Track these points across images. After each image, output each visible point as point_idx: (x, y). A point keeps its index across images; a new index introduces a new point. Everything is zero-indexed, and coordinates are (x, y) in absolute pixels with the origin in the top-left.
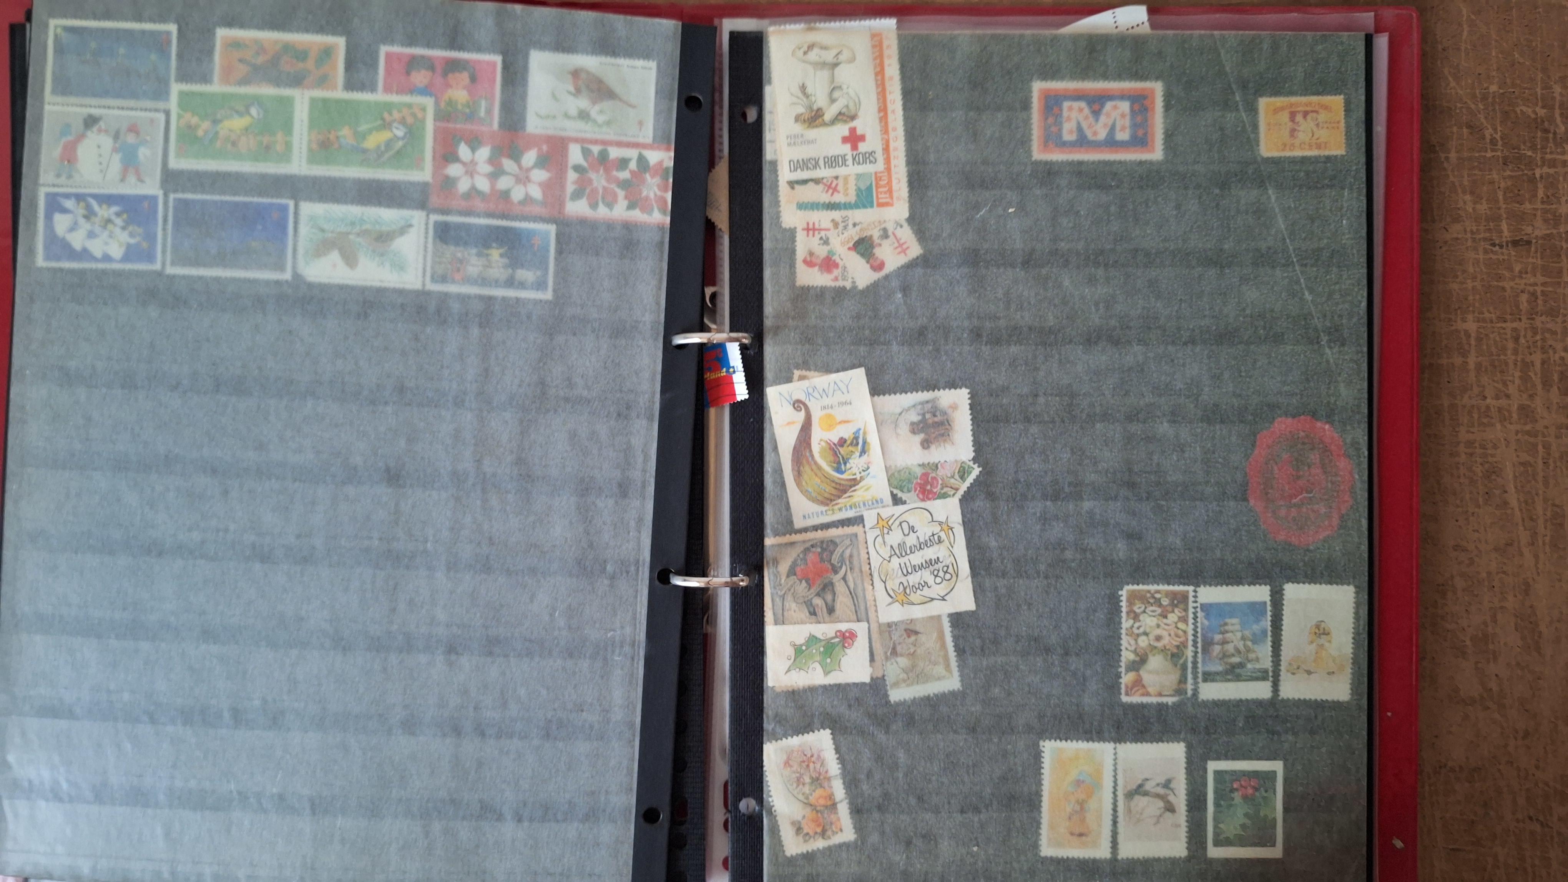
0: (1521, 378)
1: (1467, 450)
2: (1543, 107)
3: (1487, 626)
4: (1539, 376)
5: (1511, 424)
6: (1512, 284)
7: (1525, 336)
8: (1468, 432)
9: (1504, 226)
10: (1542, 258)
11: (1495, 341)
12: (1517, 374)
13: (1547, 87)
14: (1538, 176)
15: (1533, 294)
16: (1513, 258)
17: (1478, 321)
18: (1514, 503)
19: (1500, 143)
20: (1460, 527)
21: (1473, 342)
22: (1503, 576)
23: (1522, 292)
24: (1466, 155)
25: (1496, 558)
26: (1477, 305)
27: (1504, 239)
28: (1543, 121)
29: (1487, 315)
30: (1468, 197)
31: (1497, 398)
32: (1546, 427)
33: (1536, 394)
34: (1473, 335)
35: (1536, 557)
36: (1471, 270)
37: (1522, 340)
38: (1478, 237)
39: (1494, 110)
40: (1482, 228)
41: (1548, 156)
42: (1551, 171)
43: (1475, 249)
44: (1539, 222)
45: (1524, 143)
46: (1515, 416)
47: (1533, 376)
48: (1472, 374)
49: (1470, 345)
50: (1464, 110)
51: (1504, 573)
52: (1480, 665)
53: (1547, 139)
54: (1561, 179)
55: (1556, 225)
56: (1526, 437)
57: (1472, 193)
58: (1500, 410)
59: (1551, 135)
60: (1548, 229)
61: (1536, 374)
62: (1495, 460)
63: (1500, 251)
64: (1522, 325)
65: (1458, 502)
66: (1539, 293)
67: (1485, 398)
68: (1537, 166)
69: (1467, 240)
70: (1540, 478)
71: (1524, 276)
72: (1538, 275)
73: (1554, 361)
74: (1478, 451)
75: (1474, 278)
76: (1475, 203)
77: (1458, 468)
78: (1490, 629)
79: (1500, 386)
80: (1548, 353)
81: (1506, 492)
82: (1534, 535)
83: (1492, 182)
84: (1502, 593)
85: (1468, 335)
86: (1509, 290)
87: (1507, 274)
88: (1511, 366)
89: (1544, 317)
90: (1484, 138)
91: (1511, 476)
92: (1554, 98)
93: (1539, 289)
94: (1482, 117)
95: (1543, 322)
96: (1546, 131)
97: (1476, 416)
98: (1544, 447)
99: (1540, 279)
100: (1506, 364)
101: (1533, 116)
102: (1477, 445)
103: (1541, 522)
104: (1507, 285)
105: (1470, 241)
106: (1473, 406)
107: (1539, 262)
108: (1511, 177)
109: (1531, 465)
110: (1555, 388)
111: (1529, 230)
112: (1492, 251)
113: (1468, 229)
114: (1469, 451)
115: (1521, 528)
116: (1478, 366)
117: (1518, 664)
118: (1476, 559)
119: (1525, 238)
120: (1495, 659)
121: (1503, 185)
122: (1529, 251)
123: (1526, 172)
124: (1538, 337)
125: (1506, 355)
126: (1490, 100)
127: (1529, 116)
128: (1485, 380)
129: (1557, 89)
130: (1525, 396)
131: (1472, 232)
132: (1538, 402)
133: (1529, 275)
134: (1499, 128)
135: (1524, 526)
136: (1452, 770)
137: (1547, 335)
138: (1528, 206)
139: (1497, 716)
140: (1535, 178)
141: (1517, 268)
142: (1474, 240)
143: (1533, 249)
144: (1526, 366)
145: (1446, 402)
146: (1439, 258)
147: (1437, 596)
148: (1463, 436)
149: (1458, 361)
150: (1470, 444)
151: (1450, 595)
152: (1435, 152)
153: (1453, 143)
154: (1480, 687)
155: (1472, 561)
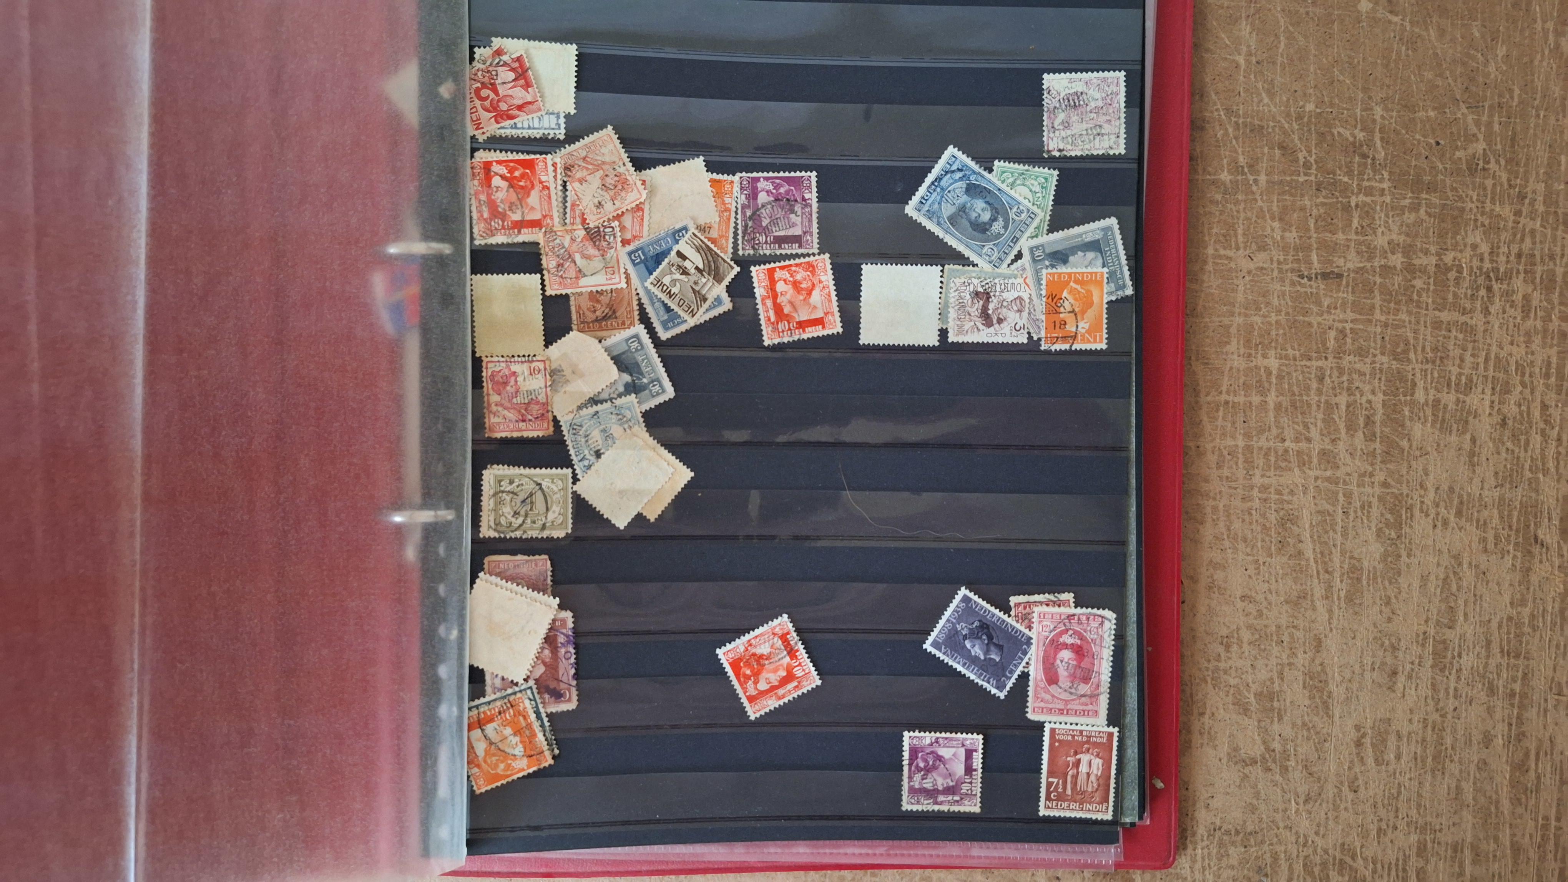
0: (1324, 420)
1: (1260, 495)
2: (1362, 130)
3: (1273, 683)
4: (1343, 419)
5: (1310, 469)
6: (1320, 319)
7: (1330, 376)
8: (1262, 476)
9: (1314, 258)
10: (1353, 293)
11: (1298, 380)
12: (1320, 416)
13: (1367, 109)
14: (1353, 204)
15: (1342, 331)
16: (1322, 292)
17: (1281, 358)
18: (1309, 554)
19: (1314, 167)
20: (1250, 577)
21: (1274, 380)
22: (1293, 630)
23: (1330, 328)
24: (1276, 178)
25: (1287, 612)
26: (1280, 340)
27: (1314, 271)
28: (1361, 146)
29: (1290, 352)
30: (1276, 224)
31: (1297, 440)
32: (1349, 475)
33: (1339, 439)
34: (1274, 372)
35: (1330, 611)
36: (1276, 302)
37: (1328, 380)
38: (1285, 267)
39: (1309, 130)
40: (1290, 258)
41: (1366, 184)
42: (1368, 199)
43: (1282, 280)
44: (1352, 255)
45: (1340, 168)
46: (1315, 460)
47: (1337, 419)
48: (1271, 414)
49: (1270, 383)
50: (1277, 129)
51: (1294, 627)
52: (1262, 724)
53: (1365, 164)
54: (1378, 208)
55: (1370, 259)
56: (1326, 484)
57: (1281, 219)
58: (1299, 453)
59: (1369, 161)
60: (1361, 262)
61: (1340, 418)
62: (1291, 507)
63: (1309, 283)
64: (1327, 364)
65: (1249, 550)
66: (1348, 331)
67: (1284, 440)
68: (1353, 193)
69: (1272, 270)
70: (1339, 529)
71: (1333, 312)
72: (1348, 311)
73: (1361, 404)
74: (1274, 497)
75: (1279, 312)
76: (1284, 230)
77: (1250, 514)
78: (1276, 685)
79: (1300, 428)
80: (1355, 395)
81: (1301, 541)
82: (1329, 587)
83: (1303, 209)
84: (1291, 649)
85: (1269, 373)
86: (1316, 325)
87: (1315, 309)
88: (1314, 407)
89: (1352, 357)
90: (1297, 160)
91: (1307, 526)
92: (1374, 121)
93: (1348, 326)
94: (1296, 137)
95: (1350, 362)
96: (1364, 156)
97: (1273, 459)
98: (1344, 496)
99: (1350, 315)
100: (1309, 405)
101: (1351, 139)
102: (1272, 490)
103: (1337, 575)
104: (1314, 320)
105: (1275, 273)
106: (1269, 449)
107: (1351, 298)
108: (1323, 204)
109: (1329, 515)
110: (1360, 434)
111: (1341, 262)
112: (1300, 284)
113: (1275, 259)
114: (1264, 496)
115: (1316, 581)
116: (1278, 407)
117: (1304, 724)
118: (1265, 611)
119: (1336, 270)
120: (1280, 719)
121: (1315, 212)
122: (1339, 285)
123: (1340, 199)
124: (1345, 378)
125: (1308, 395)
126: (1306, 120)
127: (1347, 139)
128: (1284, 420)
129: (1378, 111)
130: (1327, 440)
131: (1279, 263)
132: (1341, 446)
133: (1338, 311)
134: (1314, 151)
135: (1318, 578)
136: (1227, 832)
137: (1355, 376)
138: (1341, 236)
139: (1278, 777)
140: (1350, 206)
141: (1326, 302)
142: (1280, 271)
143: (1344, 282)
144: (1330, 408)
145: (1241, 442)
146: (1241, 288)
147: (1221, 649)
148: (1258, 480)
149: (1256, 399)
150: (1264, 488)
151: (1235, 648)
152: (1243, 173)
153: (1263, 165)
154: (1262, 748)
155: (1260, 614)
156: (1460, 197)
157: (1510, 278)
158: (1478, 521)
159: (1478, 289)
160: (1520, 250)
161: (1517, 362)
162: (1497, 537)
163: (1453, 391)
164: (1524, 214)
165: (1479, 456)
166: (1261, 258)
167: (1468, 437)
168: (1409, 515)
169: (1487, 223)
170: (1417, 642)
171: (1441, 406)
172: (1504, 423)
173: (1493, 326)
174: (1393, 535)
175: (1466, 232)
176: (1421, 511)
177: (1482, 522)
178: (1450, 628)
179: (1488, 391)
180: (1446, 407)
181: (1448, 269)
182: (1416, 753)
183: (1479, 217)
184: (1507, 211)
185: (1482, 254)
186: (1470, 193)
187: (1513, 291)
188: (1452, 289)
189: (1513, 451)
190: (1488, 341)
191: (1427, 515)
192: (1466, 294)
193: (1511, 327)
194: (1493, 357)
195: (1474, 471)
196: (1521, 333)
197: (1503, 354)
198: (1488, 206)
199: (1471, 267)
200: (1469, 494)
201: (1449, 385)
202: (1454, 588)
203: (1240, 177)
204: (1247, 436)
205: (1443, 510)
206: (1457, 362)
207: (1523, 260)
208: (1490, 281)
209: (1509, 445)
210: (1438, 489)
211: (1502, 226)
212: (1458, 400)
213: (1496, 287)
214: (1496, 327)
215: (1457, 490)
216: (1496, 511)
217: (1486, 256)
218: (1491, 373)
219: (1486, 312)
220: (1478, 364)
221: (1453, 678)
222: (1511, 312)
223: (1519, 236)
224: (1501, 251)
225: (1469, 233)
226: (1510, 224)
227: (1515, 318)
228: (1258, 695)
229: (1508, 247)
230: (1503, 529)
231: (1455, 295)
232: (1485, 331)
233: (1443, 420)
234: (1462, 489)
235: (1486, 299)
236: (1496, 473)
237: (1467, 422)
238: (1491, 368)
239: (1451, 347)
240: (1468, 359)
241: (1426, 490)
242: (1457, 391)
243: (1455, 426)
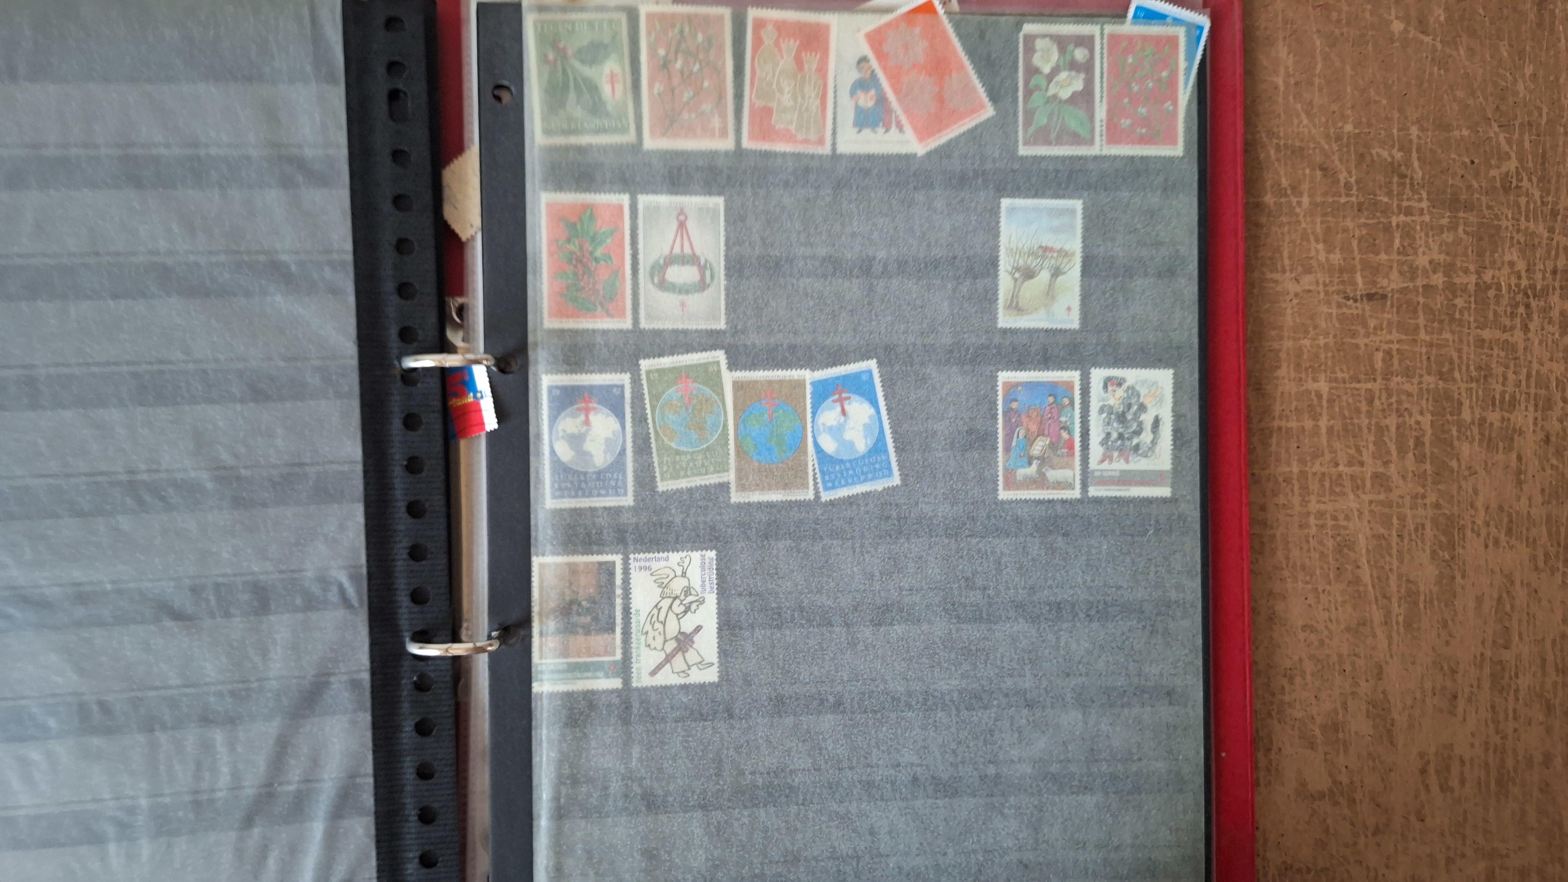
0: (1375, 443)
1: (1317, 522)
2: (1400, 150)
3: (1337, 714)
4: (1394, 441)
5: (1364, 493)
6: (1366, 341)
7: (1380, 398)
8: (1318, 502)
9: (1359, 279)
10: (1398, 312)
11: (1348, 404)
12: (1372, 438)
13: (1403, 128)
14: (1394, 224)
15: (1389, 353)
16: (1368, 314)
17: (1330, 382)
18: (1367, 579)
19: (1355, 188)
20: (1310, 605)
21: (1325, 403)
22: (1354, 658)
23: (1377, 350)
24: (1319, 199)
25: (1348, 640)
26: (1330, 363)
27: (1359, 293)
28: (1400, 165)
29: (1340, 375)
30: (1320, 246)
31: (1350, 464)
32: (1402, 497)
33: (1391, 462)
34: (1325, 396)
35: (1390, 638)
36: (1323, 325)
37: (1377, 402)
38: (1331, 289)
39: (1348, 152)
40: (1336, 280)
41: (1405, 204)
42: (1409, 219)
43: (1329, 303)
44: (1394, 275)
45: (1380, 188)
46: (1368, 484)
47: (1388, 441)
48: (1324, 440)
49: (1322, 407)
50: (1317, 151)
51: (1355, 655)
52: (1329, 757)
53: (1404, 184)
54: (1418, 227)
55: (1413, 279)
56: (1379, 508)
57: (1325, 242)
58: (1353, 477)
59: (1408, 181)
60: (1404, 282)
61: (1391, 440)
62: (1347, 532)
63: (1354, 305)
64: (1376, 386)
65: (1308, 578)
66: (1395, 353)
67: (1337, 465)
68: (1393, 213)
69: (1319, 292)
70: (1394, 552)
71: (1379, 332)
72: (1394, 331)
73: (1410, 425)
74: (1330, 523)
75: (1327, 334)
76: (1329, 252)
77: (1308, 542)
78: (1341, 715)
79: (1352, 451)
80: (1404, 416)
81: (1358, 567)
82: (1388, 614)
83: (1345, 230)
84: (1353, 678)
85: (1319, 396)
86: (1363, 348)
87: (1362, 331)
88: (1365, 431)
89: (1399, 378)
90: (1338, 181)
91: (1364, 551)
92: (1411, 141)
93: (1395, 346)
94: (1336, 158)
95: (1398, 383)
96: (1403, 176)
97: (1327, 484)
98: (1398, 519)
99: (1395, 336)
100: (1360, 428)
101: (1389, 160)
102: (1328, 516)
103: (1395, 600)
104: (1361, 341)
105: (1322, 295)
106: (1324, 474)
107: (1395, 318)
108: (1366, 225)
109: (1384, 538)
110: (1411, 455)
111: (1385, 283)
112: (1346, 305)
113: (1321, 281)
114: (1321, 522)
115: (1375, 607)
116: (1330, 430)
117: (1369, 754)
118: (1327, 641)
119: (1380, 291)
120: (1346, 751)
121: (1357, 233)
122: (1384, 305)
123: (1382, 220)
124: (1394, 399)
125: (1359, 418)
126: (1345, 140)
127: (1386, 159)
128: (1337, 445)
129: (1414, 131)
130: (1379, 462)
131: (1325, 285)
132: (1393, 469)
133: (1385, 332)
134: (1354, 172)
135: (1377, 604)
136: (1299, 871)
137: (1403, 397)
138: (1383, 257)
139: (1346, 811)
140: (1391, 226)
141: (1372, 323)
142: (1327, 293)
143: (1389, 303)
144: (1381, 430)
145: (1295, 469)
146: (1289, 311)
147: (1285, 682)
148: (1314, 506)
149: (1308, 424)
150: (1321, 514)
151: (1298, 680)
152: (1286, 195)
153: (1305, 187)
154: (1330, 780)
155: (1322, 642)
156: (1496, 216)
157: (1547, 295)
158: (1527, 539)
159: (1516, 305)
160: (1556, 266)
161: (1557, 378)
162: (1547, 555)
163: (1498, 409)
164: (1557, 231)
165: (1525, 474)
166: (1307, 281)
167: (1514, 456)
168: (1461, 536)
169: (1522, 241)
170: (1475, 665)
171: (1487, 425)
172: (1547, 440)
173: (1533, 343)
174: (1447, 557)
175: (1503, 250)
176: (1473, 530)
177: (1531, 540)
178: (1506, 648)
179: (1531, 408)
180: (1491, 424)
181: (1488, 287)
182: (1479, 778)
183: (1515, 234)
184: (1541, 229)
185: (1519, 272)
186: (1505, 210)
187: (1550, 307)
188: (1492, 307)
189: (1557, 467)
190: (1529, 358)
191: (1478, 535)
192: (1506, 311)
193: (1550, 343)
194: (1534, 373)
195: (1522, 489)
196: (1560, 349)
197: (1544, 370)
198: (1523, 224)
199: (1510, 285)
200: (1518, 513)
201: (1494, 404)
202: (1508, 608)
203: (1283, 200)
204: (1302, 461)
205: (1493, 530)
206: (1501, 380)
207: (1558, 277)
208: (1528, 297)
209: (1554, 462)
210: (1487, 508)
211: (1536, 243)
212: (1503, 419)
213: (1534, 304)
214: (1536, 343)
215: (1506, 508)
216: (1544, 528)
217: (1523, 274)
218: (1533, 391)
219: (1526, 329)
220: (1520, 381)
221: (1511, 698)
222: (1550, 328)
223: (1553, 253)
224: (1537, 268)
225: (1506, 250)
226: (1545, 242)
227: (1553, 334)
228: (1324, 728)
229: (1544, 264)
230: (1552, 546)
231: (1495, 312)
232: (1525, 349)
233: (1490, 440)
234: (1511, 507)
235: (1524, 316)
236: (1543, 490)
237: (1512, 439)
238: (1533, 385)
239: (1494, 366)
240: (1511, 376)
241: (1476, 510)
242: (1501, 409)
243: (1501, 444)
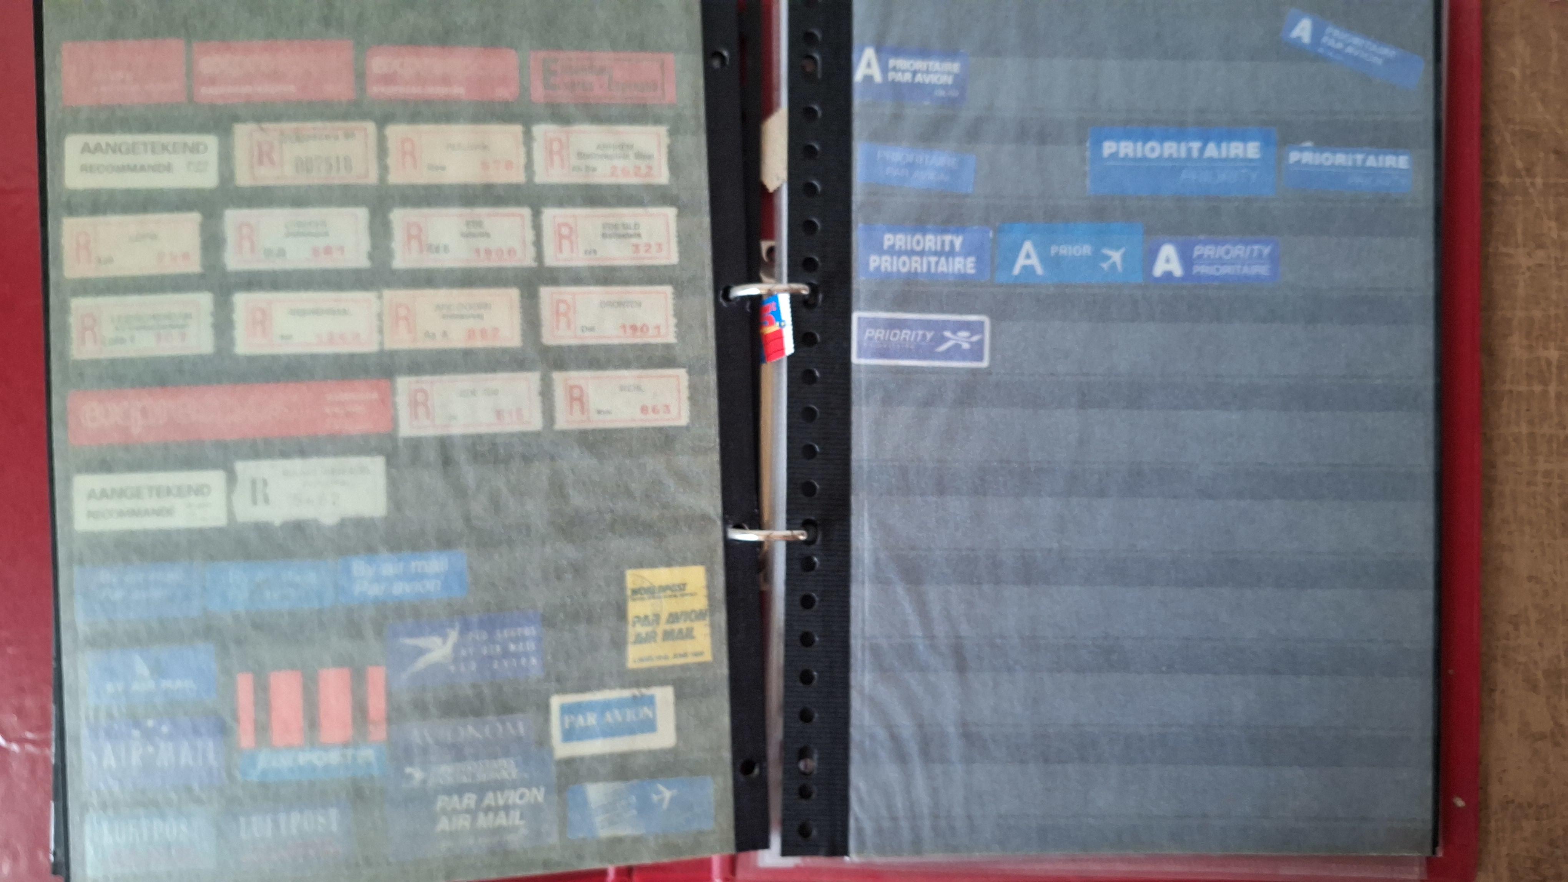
1: (1544, 480)
3: (1560, 661)
8: (1546, 461)
17: (1560, 350)
20: (1536, 558)
21: (1554, 370)
24: (1552, 180)
30: (1553, 224)
34: (1555, 363)
36: (1554, 297)
48: (1553, 404)
49: (1551, 373)
57: (1557, 219)
67: (1564, 428)
74: (1557, 481)
77: (1535, 498)
85: (1549, 363)
97: (1555, 446)
105: (1554, 270)
106: (1552, 436)
114: (1548, 481)
116: (1559, 396)
118: (1551, 592)
128: (1565, 409)
131: (1556, 259)
136: (1520, 806)
145: (1524, 429)
146: (1521, 284)
147: (1510, 628)
148: (1542, 466)
149: (1538, 388)
150: (1547, 474)
151: (1523, 628)
152: (1521, 177)
153: (1539, 169)
154: (1552, 723)
155: (1546, 593)
166: (1540, 254)
203: (1518, 180)
204: (1531, 422)
228: (1547, 674)
